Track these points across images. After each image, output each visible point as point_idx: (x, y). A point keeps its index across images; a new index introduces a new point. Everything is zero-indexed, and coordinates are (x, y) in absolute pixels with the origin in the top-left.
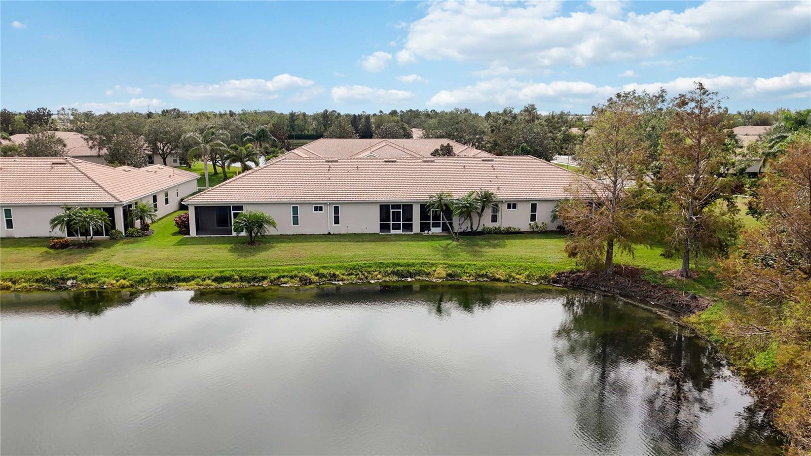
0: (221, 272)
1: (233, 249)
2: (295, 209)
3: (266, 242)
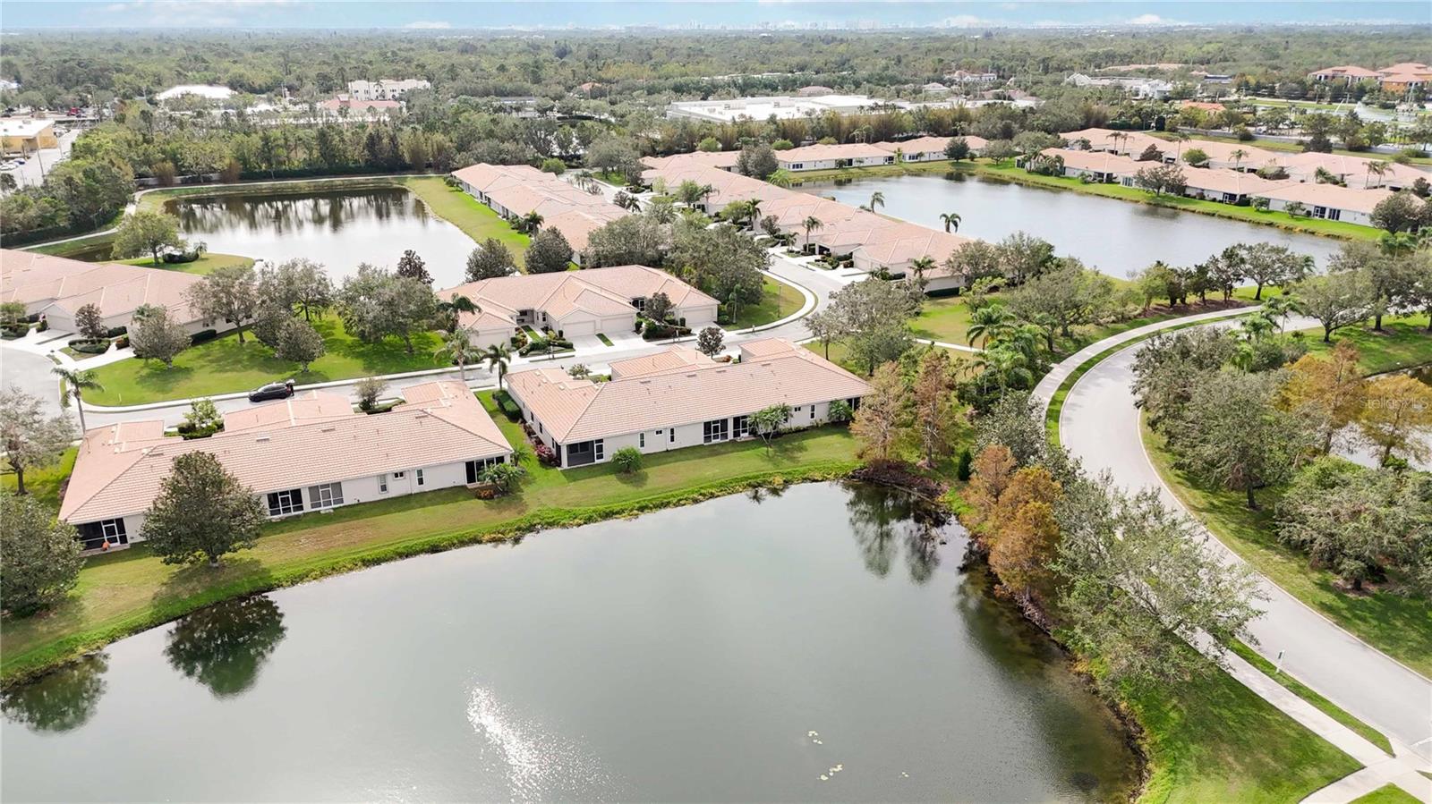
0: (638, 503)
1: (621, 479)
2: (642, 436)
3: (638, 468)
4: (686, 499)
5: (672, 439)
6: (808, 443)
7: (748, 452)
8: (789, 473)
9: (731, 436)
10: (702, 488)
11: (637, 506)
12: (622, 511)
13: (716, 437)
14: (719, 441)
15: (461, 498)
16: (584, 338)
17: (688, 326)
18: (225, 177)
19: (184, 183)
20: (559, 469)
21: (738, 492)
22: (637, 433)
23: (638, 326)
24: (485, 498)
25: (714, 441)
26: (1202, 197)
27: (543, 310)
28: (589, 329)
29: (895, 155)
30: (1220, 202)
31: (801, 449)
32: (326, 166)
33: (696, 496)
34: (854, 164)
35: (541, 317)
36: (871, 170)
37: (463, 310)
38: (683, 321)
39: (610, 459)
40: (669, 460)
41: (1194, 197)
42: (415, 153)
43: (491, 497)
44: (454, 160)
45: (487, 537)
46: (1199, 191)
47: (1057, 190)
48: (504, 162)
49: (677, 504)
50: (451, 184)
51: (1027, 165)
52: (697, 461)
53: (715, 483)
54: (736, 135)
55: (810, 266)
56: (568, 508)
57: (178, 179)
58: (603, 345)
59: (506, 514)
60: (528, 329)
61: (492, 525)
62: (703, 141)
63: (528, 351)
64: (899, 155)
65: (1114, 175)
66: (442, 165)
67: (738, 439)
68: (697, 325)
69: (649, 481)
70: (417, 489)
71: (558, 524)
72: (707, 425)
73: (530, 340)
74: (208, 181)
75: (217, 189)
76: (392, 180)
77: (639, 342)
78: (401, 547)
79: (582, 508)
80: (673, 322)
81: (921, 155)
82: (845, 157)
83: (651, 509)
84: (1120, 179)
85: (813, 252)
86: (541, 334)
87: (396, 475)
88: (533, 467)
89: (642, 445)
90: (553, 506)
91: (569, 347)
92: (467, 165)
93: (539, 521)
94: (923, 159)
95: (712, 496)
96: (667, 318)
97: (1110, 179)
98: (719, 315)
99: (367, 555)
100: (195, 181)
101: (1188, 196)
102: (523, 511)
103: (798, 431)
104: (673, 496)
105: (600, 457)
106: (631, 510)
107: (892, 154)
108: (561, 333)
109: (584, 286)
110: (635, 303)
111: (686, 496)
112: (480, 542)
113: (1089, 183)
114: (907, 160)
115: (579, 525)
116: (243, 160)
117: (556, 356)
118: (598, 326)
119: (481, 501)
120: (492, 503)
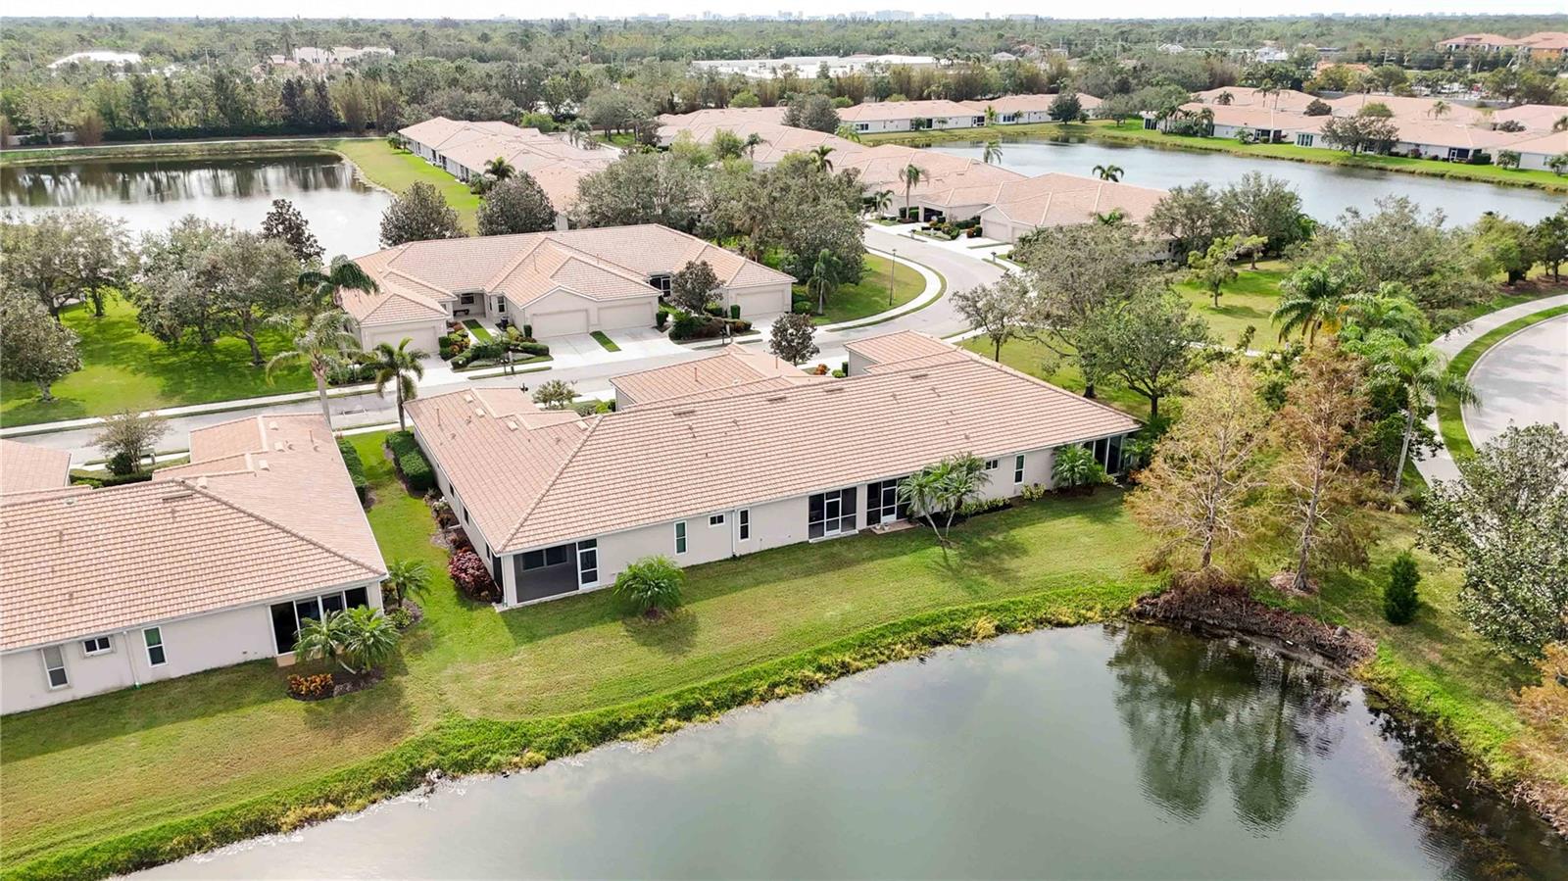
0: (677, 697)
1: (636, 633)
2: (681, 528)
3: (673, 604)
4: (789, 682)
5: (744, 534)
6: (1024, 534)
7: (905, 559)
8: (1003, 608)
9: (862, 523)
10: (821, 652)
11: (675, 705)
12: (642, 720)
13: (832, 526)
14: (837, 533)
15: (254, 695)
16: (568, 338)
17: (744, 318)
18: (83, 136)
19: (25, 144)
20: (498, 608)
21: (899, 657)
22: (668, 524)
23: (661, 319)
24: (309, 696)
25: (829, 535)
26: (1417, 155)
27: (499, 291)
28: (578, 323)
29: (986, 115)
30: (1444, 160)
31: (1015, 550)
32: (226, 124)
33: (808, 672)
34: (935, 125)
35: (496, 305)
36: (957, 132)
37: (347, 286)
38: (736, 311)
39: (612, 582)
40: (741, 580)
41: (1406, 156)
42: (352, 108)
43: (326, 692)
44: (402, 115)
46: (1413, 147)
47: (1206, 151)
48: (471, 118)
49: (768, 697)
50: (396, 144)
51: (1161, 125)
52: (800, 582)
53: (848, 638)
54: (777, 93)
55: (916, 236)
56: (509, 719)
57: (15, 138)
58: (602, 349)
59: (353, 743)
60: (473, 325)
61: (312, 777)
62: (736, 96)
63: (468, 361)
64: (992, 114)
65: (1283, 134)
66: (384, 123)
67: (877, 529)
68: (763, 316)
69: (700, 637)
70: (146, 673)
71: (482, 767)
72: (816, 502)
73: (473, 340)
74: (59, 142)
76: (320, 145)
77: (663, 346)
79: (545, 719)
80: (718, 312)
81: (1018, 115)
82: (925, 116)
83: (708, 712)
84: (1293, 137)
85: (915, 218)
86: (493, 332)
87: (90, 646)
88: (438, 605)
89: (681, 547)
90: (473, 713)
91: (543, 353)
92: (419, 120)
93: (434, 757)
94: (1021, 120)
95: (846, 670)
96: (710, 306)
97: (1278, 138)
98: (793, 302)
100: (40, 142)
101: (1397, 154)
102: (396, 732)
103: (994, 508)
104: (757, 675)
105: (591, 577)
106: (663, 718)
107: (983, 114)
108: (528, 330)
109: (569, 254)
110: (655, 282)
111: (787, 673)
112: (274, 830)
113: (1250, 143)
114: (1001, 122)
115: (535, 765)
116: (109, 115)
117: (517, 368)
118: (594, 319)
119: (298, 706)
120: (327, 709)
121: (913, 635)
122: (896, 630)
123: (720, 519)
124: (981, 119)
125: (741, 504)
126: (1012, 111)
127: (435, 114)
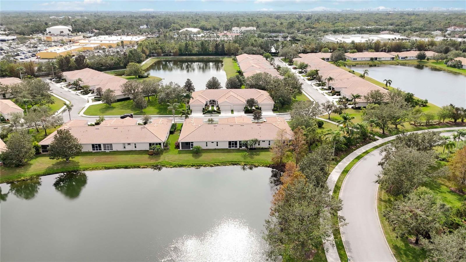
1: (193, 156)
3: (200, 153)
4: (208, 165)
5: (217, 145)
7: (240, 153)
8: (248, 162)
10: (215, 162)
11: (192, 164)
12: (186, 165)
13: (233, 147)
15: (145, 154)
16: (226, 111)
18: (175, 54)
19: (164, 56)
20: (179, 149)
21: (227, 165)
22: (204, 142)
24: (150, 155)
27: (218, 100)
28: (229, 108)
29: (396, 57)
31: (258, 155)
32: (202, 52)
33: (212, 164)
34: (378, 60)
35: (217, 103)
36: (384, 62)
37: (187, 98)
38: (261, 108)
39: (193, 149)
40: (213, 152)
42: (229, 50)
43: (152, 155)
44: (238, 52)
45: (142, 167)
49: (204, 166)
50: (234, 60)
51: (448, 63)
52: (221, 153)
53: (220, 161)
55: (325, 94)
56: (170, 162)
57: (162, 54)
58: (231, 113)
59: (152, 161)
60: (212, 106)
61: (146, 163)
62: (323, 49)
66: (234, 54)
67: (240, 148)
68: (267, 110)
69: (201, 157)
70: (134, 149)
72: (230, 143)
73: (210, 109)
74: (170, 55)
75: (172, 58)
77: (243, 114)
78: (117, 165)
79: (175, 163)
80: (257, 108)
81: (406, 57)
85: (329, 89)
86: (215, 108)
87: (128, 144)
88: (172, 148)
89: (206, 146)
90: (167, 160)
91: (219, 113)
92: (241, 54)
95: (218, 165)
98: (273, 107)
99: (106, 166)
100: (167, 55)
102: (157, 160)
103: (261, 149)
104: (204, 163)
106: (189, 166)
108: (220, 108)
109: (232, 94)
110: (248, 101)
112: (140, 168)
114: (400, 59)
115: (171, 168)
116: (180, 50)
117: (213, 115)
118: (233, 107)
119: (148, 156)
120: (151, 157)
121: (231, 163)
122: (228, 162)
123: (213, 142)
124: (393, 58)
125: (217, 140)
126: (404, 56)
127: (245, 53)
